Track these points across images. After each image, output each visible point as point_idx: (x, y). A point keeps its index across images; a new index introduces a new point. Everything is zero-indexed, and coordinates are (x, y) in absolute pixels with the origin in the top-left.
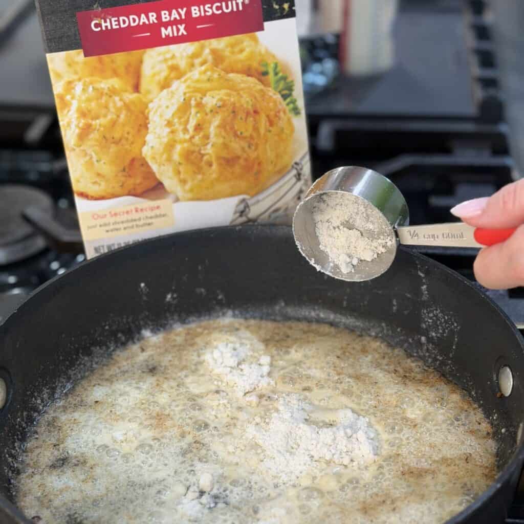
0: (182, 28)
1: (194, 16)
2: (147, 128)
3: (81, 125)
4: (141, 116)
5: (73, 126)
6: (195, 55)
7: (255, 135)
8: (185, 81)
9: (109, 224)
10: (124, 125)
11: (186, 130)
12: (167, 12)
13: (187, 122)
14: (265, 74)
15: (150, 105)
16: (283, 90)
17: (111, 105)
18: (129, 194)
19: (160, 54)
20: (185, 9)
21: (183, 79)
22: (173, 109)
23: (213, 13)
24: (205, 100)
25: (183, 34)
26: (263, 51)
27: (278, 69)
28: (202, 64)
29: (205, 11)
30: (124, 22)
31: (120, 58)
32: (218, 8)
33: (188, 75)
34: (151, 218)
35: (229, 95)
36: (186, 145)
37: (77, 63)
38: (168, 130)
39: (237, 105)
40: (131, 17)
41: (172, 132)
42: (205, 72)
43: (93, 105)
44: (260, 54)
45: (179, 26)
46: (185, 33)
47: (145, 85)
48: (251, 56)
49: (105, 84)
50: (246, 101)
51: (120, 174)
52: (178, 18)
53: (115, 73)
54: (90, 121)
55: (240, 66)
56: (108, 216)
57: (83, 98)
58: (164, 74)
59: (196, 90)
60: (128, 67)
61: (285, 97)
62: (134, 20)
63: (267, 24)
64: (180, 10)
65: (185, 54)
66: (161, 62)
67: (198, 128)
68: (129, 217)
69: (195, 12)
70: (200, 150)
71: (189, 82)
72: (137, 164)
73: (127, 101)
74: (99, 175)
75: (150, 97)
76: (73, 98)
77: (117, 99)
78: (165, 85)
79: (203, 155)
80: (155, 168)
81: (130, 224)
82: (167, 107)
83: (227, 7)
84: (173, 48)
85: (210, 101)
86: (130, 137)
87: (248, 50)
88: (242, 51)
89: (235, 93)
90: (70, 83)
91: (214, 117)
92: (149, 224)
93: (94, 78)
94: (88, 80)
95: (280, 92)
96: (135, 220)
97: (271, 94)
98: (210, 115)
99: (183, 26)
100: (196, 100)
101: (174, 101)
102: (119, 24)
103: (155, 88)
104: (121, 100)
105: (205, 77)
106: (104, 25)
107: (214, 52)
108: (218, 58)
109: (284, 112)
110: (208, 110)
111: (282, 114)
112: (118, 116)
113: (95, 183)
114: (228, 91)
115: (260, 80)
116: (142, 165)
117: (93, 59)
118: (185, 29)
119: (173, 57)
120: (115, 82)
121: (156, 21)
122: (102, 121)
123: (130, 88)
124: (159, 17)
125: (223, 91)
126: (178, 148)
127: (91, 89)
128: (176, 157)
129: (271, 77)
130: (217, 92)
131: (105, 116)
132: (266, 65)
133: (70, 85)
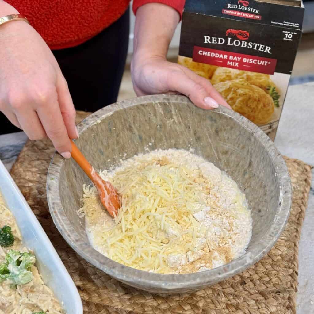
7: (256, 108)
20: (240, 58)
23: (253, 63)
32: (255, 62)
84: (231, 69)
87: (263, 79)
88: (261, 79)
98: (238, 96)
99: (238, 63)
109: (272, 104)
111: (271, 105)
124: (228, 57)
129: (271, 91)
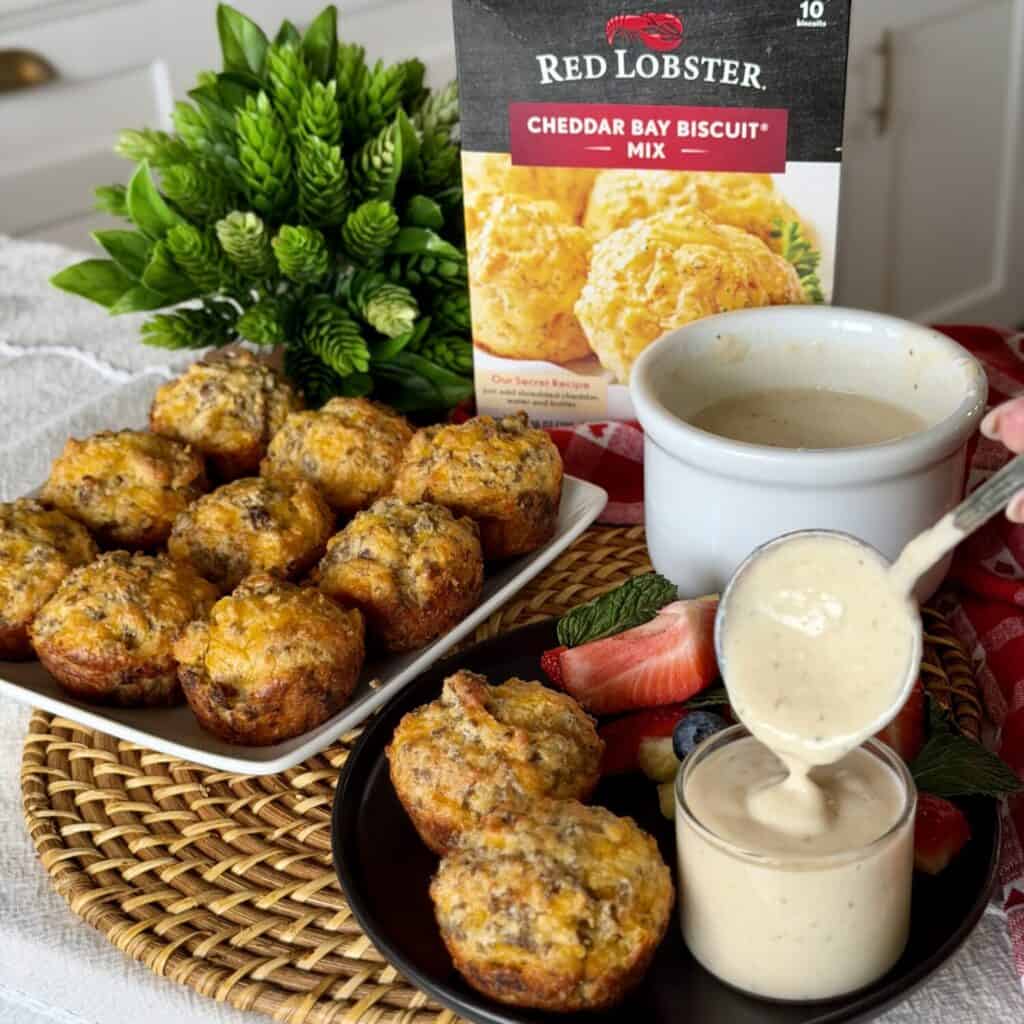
0: (659, 148)
1: (680, 134)
2: (586, 276)
3: (494, 255)
4: (580, 257)
5: (483, 254)
6: (672, 190)
8: (653, 223)
9: (514, 393)
10: (553, 266)
11: (642, 290)
12: (640, 123)
13: (646, 279)
14: (776, 235)
15: (596, 247)
16: (802, 262)
17: (539, 237)
18: (547, 359)
19: (620, 180)
21: (649, 220)
22: (630, 257)
24: (677, 255)
25: (659, 158)
26: (778, 202)
27: (798, 232)
28: (684, 202)
29: (698, 131)
30: (576, 126)
31: (561, 175)
33: (659, 215)
34: (574, 397)
35: (715, 255)
36: (639, 311)
37: (500, 172)
38: (615, 285)
39: (725, 269)
40: (588, 121)
41: (623, 289)
42: (684, 215)
43: (514, 231)
44: (773, 205)
45: (656, 145)
46: (663, 156)
47: (591, 217)
48: (760, 206)
49: (535, 207)
50: (740, 267)
51: (539, 331)
52: (656, 133)
53: (552, 194)
54: (507, 253)
55: (737, 217)
56: (514, 382)
57: (502, 219)
58: (623, 207)
59: (666, 238)
60: (572, 188)
61: (801, 273)
62: (591, 126)
63: (790, 165)
64: (660, 122)
65: (657, 186)
66: (619, 190)
67: (661, 290)
68: (544, 389)
69: (683, 129)
70: (659, 320)
71: (658, 225)
72: (564, 323)
73: (563, 235)
74: (509, 326)
75: (597, 235)
76: (488, 216)
77: (549, 229)
78: (621, 223)
79: (661, 330)
80: (589, 332)
81: (542, 399)
82: (620, 254)
83: (733, 131)
85: (685, 257)
86: (560, 284)
89: (723, 253)
90: (486, 196)
91: (687, 279)
92: (570, 405)
93: (521, 196)
94: (512, 196)
95: (795, 265)
96: (551, 395)
97: (780, 265)
100: (663, 251)
101: (631, 247)
102: (568, 128)
103: (605, 225)
104: (555, 231)
105: (683, 223)
106: (546, 125)
107: (702, 190)
108: (706, 199)
110: (680, 269)
112: (547, 253)
113: (502, 335)
114: (714, 249)
115: (766, 242)
116: (572, 325)
117: (524, 171)
118: (664, 150)
119: (640, 186)
120: (550, 207)
121: (622, 133)
122: (525, 255)
123: (570, 219)
125: (707, 248)
126: (628, 311)
127: (514, 210)
128: (622, 323)
130: (696, 246)
131: (530, 249)
132: (780, 223)
133: (485, 200)
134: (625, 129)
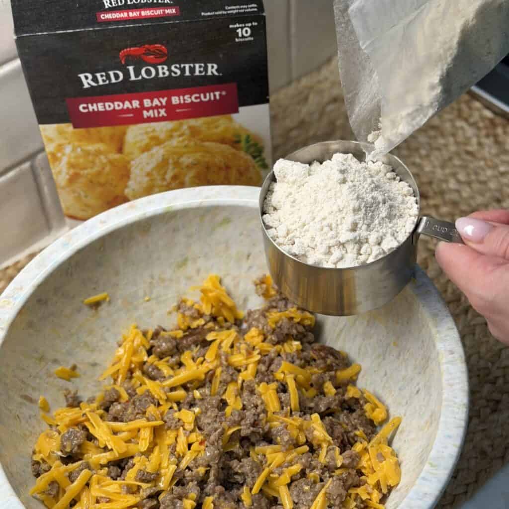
1: (174, 103)
2: (129, 177)
3: (71, 173)
4: (124, 169)
5: (64, 173)
6: (172, 130)
8: (164, 147)
10: (108, 174)
11: (164, 179)
13: (165, 173)
14: (238, 142)
15: (133, 163)
16: (254, 152)
17: (97, 161)
19: (141, 129)
25: (163, 116)
26: (237, 126)
27: (250, 139)
28: (180, 136)
29: (184, 100)
30: (110, 106)
31: (105, 131)
33: (167, 143)
35: (204, 157)
37: (67, 132)
38: (147, 178)
39: (211, 163)
41: (152, 180)
42: (183, 141)
43: (81, 160)
44: (234, 129)
45: (160, 110)
47: (127, 149)
48: (226, 130)
49: (92, 147)
50: (218, 160)
52: (159, 104)
53: (101, 140)
54: (79, 171)
57: (73, 155)
58: (145, 142)
59: (175, 153)
60: (112, 137)
61: (254, 157)
63: (241, 109)
64: (161, 99)
65: (164, 129)
66: (142, 134)
67: (175, 177)
69: (175, 100)
71: (167, 148)
73: (111, 159)
74: (87, 205)
75: (132, 156)
76: (64, 154)
77: (102, 157)
78: (146, 149)
83: (205, 97)
85: (186, 160)
86: (114, 182)
90: (60, 145)
91: (189, 171)
93: (82, 143)
94: (76, 143)
97: (242, 155)
100: (173, 159)
102: (105, 108)
104: (106, 158)
105: (183, 144)
106: (91, 108)
107: (191, 128)
108: (194, 132)
113: (83, 210)
114: (203, 154)
115: (233, 147)
117: (81, 131)
118: (166, 112)
119: (154, 131)
120: (101, 146)
121: (138, 107)
122: (89, 171)
123: (114, 151)
125: (199, 154)
127: (79, 150)
130: (193, 154)
131: (92, 168)
132: (239, 136)
134: (140, 105)
